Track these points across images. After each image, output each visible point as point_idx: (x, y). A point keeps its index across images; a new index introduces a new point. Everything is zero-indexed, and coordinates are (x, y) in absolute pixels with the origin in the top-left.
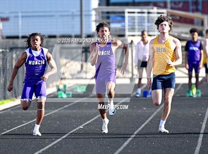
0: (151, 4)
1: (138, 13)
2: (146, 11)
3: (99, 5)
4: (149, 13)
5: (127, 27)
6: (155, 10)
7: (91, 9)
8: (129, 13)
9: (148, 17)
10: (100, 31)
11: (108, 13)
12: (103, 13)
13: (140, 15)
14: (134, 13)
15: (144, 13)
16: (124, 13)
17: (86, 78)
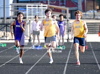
0: (40, 2)
1: (33, 6)
2: (37, 5)
3: (13, 2)
4: (39, 6)
5: (27, 14)
6: (42, 5)
7: (9, 4)
8: (28, 6)
9: (38, 8)
10: (19, 16)
11: (18, 6)
12: (15, 6)
13: (34, 7)
14: (31, 6)
15: (36, 6)
16: (26, 6)
17: (6, 40)
